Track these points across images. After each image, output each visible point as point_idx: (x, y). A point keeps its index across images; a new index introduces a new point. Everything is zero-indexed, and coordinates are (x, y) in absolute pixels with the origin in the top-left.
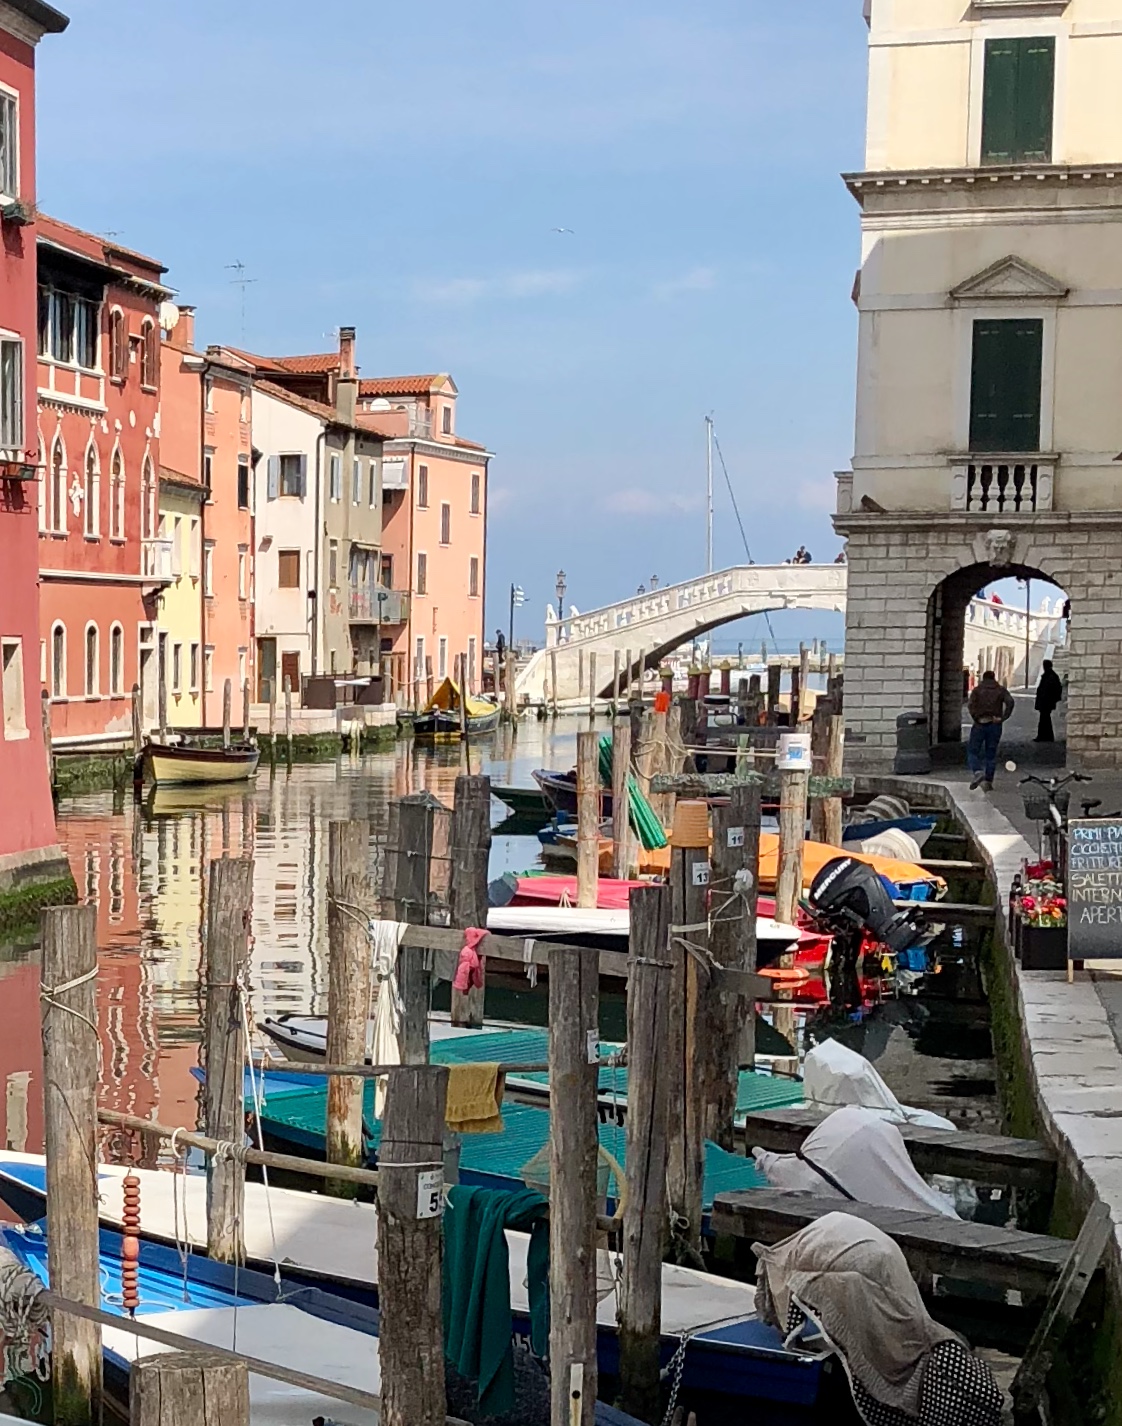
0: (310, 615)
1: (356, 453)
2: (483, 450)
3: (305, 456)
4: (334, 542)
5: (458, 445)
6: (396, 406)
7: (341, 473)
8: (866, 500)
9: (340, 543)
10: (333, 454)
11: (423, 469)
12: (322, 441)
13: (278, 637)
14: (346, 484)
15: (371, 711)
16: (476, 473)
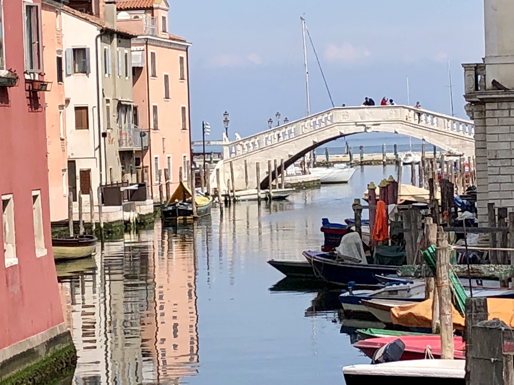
0: (97, 145)
1: (118, 46)
2: (184, 41)
3: (89, 49)
4: (108, 101)
5: (170, 39)
6: (133, 16)
7: (110, 60)
8: (494, 82)
9: (111, 101)
10: (105, 47)
11: (153, 54)
12: (99, 39)
13: (76, 160)
14: (113, 66)
15: (139, 205)
16: (182, 56)
